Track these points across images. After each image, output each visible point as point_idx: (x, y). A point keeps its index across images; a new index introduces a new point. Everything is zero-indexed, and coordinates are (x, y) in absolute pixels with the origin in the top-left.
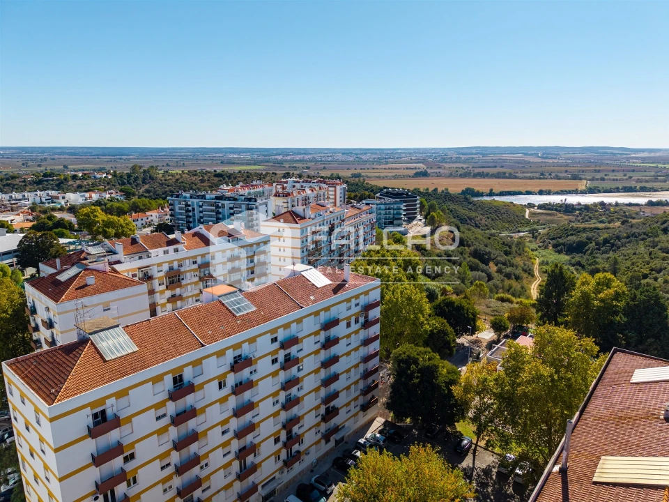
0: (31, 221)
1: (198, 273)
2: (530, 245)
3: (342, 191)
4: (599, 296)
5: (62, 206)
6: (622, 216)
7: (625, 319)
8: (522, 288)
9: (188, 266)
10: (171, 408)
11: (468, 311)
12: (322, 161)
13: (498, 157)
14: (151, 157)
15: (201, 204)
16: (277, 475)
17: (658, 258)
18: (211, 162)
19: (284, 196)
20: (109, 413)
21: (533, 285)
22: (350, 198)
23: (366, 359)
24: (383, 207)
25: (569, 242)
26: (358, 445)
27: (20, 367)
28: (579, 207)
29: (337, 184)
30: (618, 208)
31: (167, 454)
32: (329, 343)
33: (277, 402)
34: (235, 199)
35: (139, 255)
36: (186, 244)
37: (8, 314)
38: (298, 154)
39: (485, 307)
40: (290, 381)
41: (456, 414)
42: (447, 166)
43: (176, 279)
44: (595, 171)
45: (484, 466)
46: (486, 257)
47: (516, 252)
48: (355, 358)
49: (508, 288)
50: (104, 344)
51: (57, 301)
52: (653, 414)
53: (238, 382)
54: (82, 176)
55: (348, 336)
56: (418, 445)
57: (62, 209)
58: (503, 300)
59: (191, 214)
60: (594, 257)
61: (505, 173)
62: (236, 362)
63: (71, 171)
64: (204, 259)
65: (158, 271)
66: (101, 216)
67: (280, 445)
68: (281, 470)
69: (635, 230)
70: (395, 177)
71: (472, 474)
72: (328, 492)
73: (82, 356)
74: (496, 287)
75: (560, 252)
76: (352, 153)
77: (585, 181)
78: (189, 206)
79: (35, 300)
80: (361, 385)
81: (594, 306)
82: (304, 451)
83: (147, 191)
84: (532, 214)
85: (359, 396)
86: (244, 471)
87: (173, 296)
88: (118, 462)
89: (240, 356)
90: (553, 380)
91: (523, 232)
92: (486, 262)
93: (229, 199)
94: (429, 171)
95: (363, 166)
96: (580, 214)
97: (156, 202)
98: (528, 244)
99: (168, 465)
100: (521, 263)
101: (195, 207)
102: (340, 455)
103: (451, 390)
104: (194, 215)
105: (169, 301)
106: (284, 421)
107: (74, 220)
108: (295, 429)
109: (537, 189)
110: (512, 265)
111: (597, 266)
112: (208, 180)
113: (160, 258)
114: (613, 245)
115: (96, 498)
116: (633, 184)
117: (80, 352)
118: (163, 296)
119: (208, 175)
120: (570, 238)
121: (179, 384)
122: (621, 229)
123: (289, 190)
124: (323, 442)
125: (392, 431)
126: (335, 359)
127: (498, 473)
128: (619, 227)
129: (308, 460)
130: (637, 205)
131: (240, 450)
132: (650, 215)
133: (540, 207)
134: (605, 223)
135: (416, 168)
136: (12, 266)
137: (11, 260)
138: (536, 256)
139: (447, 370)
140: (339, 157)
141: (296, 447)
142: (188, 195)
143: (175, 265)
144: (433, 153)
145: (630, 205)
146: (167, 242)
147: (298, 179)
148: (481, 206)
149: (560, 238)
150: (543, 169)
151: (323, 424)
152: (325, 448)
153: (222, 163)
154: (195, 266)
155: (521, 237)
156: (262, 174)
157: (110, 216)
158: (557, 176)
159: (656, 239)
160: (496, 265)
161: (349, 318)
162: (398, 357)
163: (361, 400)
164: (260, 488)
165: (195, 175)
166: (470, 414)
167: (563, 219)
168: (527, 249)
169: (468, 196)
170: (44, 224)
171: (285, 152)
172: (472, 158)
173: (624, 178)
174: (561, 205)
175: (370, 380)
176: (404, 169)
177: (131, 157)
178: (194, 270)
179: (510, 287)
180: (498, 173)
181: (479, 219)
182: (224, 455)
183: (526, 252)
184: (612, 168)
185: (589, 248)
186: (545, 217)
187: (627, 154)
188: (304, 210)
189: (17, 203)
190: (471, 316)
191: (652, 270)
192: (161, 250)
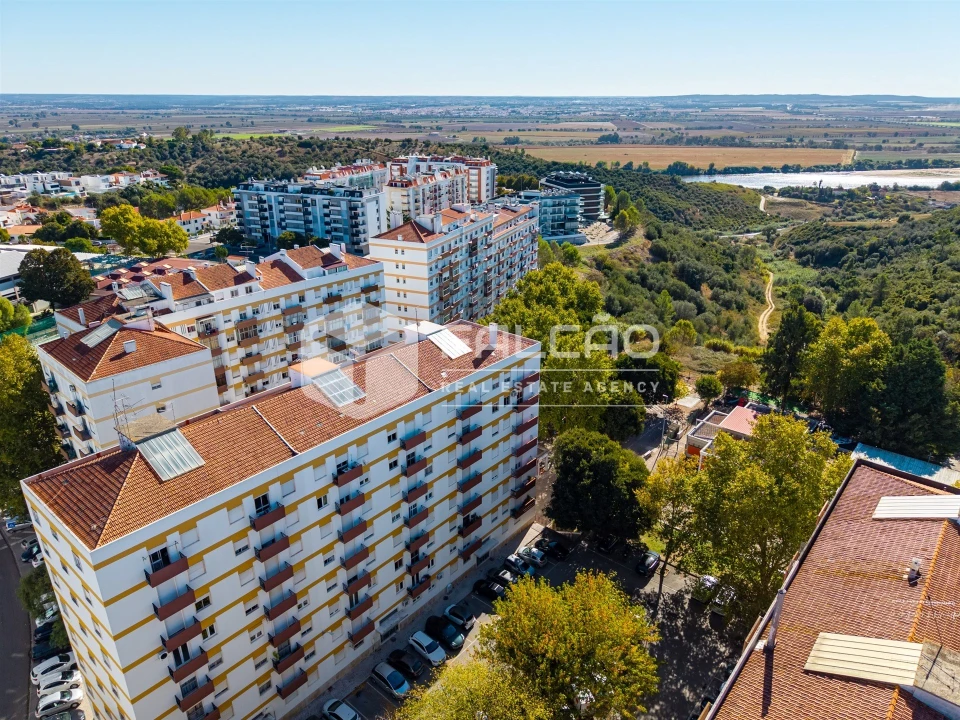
0: (34, 223)
1: (282, 322)
2: (763, 253)
3: (489, 175)
4: (851, 352)
5: (76, 197)
6: (902, 207)
7: (884, 387)
8: (746, 323)
9: (267, 312)
10: (255, 539)
11: (664, 371)
12: (459, 117)
13: (725, 111)
14: (202, 111)
15: (281, 199)
16: (400, 606)
17: (945, 278)
18: (292, 119)
19: (402, 186)
20: (172, 552)
21: (762, 316)
22: (501, 184)
23: (519, 451)
24: (549, 202)
25: (819, 250)
26: (508, 564)
27: (45, 487)
28: (841, 193)
29: (482, 164)
30: (897, 194)
31: (253, 594)
32: (468, 435)
33: (398, 516)
34: (331, 193)
35: (197, 299)
36: (262, 280)
37: (18, 389)
38: (423, 106)
39: (689, 359)
40: (415, 488)
41: (640, 527)
42: (649, 126)
43: (250, 332)
44: (869, 134)
45: (674, 591)
46: (698, 277)
47: (742, 264)
48: (505, 449)
49: (725, 323)
50: (158, 457)
51: (85, 378)
52: (895, 571)
53: (344, 496)
54: (102, 146)
55: (495, 423)
56: (587, 572)
57: (76, 201)
58: (715, 348)
59: (267, 214)
60: (854, 273)
61: (733, 138)
62: (340, 472)
63: (84, 134)
64: (289, 302)
65: (225, 322)
66: (136, 219)
67: (402, 570)
68: (404, 601)
69: (917, 232)
70: (571, 144)
71: (657, 602)
72: (467, 627)
73: (129, 476)
74: (708, 322)
75: (805, 264)
76: (506, 105)
77: (852, 151)
78: (265, 202)
79: (54, 372)
80: (513, 484)
81: (843, 367)
82: (434, 575)
83: (201, 169)
84: (770, 204)
85: (509, 498)
86: (355, 606)
87: (249, 355)
88: (188, 612)
89: (345, 463)
90: (771, 493)
91: (755, 232)
92: (696, 286)
93: (322, 191)
94: (621, 134)
95: (522, 126)
96: (840, 204)
97: (215, 192)
98: (759, 252)
99: (255, 607)
100: (747, 283)
101: (273, 203)
102: (482, 577)
103: (635, 495)
104: (272, 216)
105: (243, 362)
106: (408, 540)
107: (96, 223)
108: (423, 549)
109: (780, 164)
110: (734, 288)
111: (856, 288)
112: (290, 152)
113: (226, 303)
114: (883, 254)
115: (164, 656)
116: (923, 155)
117: (126, 470)
118: (234, 356)
119: (291, 144)
120: (822, 242)
121: (263, 507)
122: (897, 230)
123: (409, 176)
124: (461, 561)
125: (554, 543)
126: (476, 455)
127: (691, 601)
128: (895, 227)
129: (440, 586)
130: (926, 189)
131: (349, 582)
132: (942, 205)
133: (784, 193)
134: (875, 218)
135: (601, 130)
136: (15, 298)
137: (11, 290)
138: (770, 270)
139: (630, 466)
140: (487, 110)
141: (424, 572)
142: (261, 186)
143: (249, 312)
144: (629, 105)
145: (915, 189)
146: (235, 278)
147: (424, 156)
148: (695, 192)
149: (807, 242)
150: (792, 132)
151: (460, 539)
152: (462, 568)
153: (309, 121)
154: (278, 312)
155: (750, 242)
156: (369, 141)
157: (148, 220)
158: (811, 142)
159: (947, 248)
160: (712, 288)
161: (495, 400)
162: (563, 447)
163: (512, 504)
164: (377, 624)
165: (271, 145)
166: (658, 527)
167: (815, 211)
168: (758, 260)
169: (677, 177)
170: (54, 229)
171: (404, 102)
172: (687, 114)
173: (912, 145)
174: (813, 191)
175: (524, 477)
176: (584, 130)
177: (173, 111)
178: (276, 318)
179: (729, 322)
180: (724, 138)
181: (691, 212)
182: (329, 590)
183: (756, 264)
184: (895, 130)
185: (849, 258)
186: (788, 209)
187: (920, 107)
188: (432, 221)
189: (9, 192)
190: (669, 378)
191: (934, 297)
192: (227, 291)
